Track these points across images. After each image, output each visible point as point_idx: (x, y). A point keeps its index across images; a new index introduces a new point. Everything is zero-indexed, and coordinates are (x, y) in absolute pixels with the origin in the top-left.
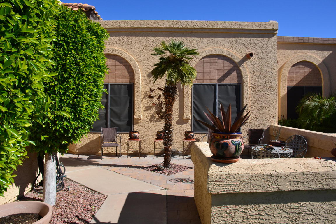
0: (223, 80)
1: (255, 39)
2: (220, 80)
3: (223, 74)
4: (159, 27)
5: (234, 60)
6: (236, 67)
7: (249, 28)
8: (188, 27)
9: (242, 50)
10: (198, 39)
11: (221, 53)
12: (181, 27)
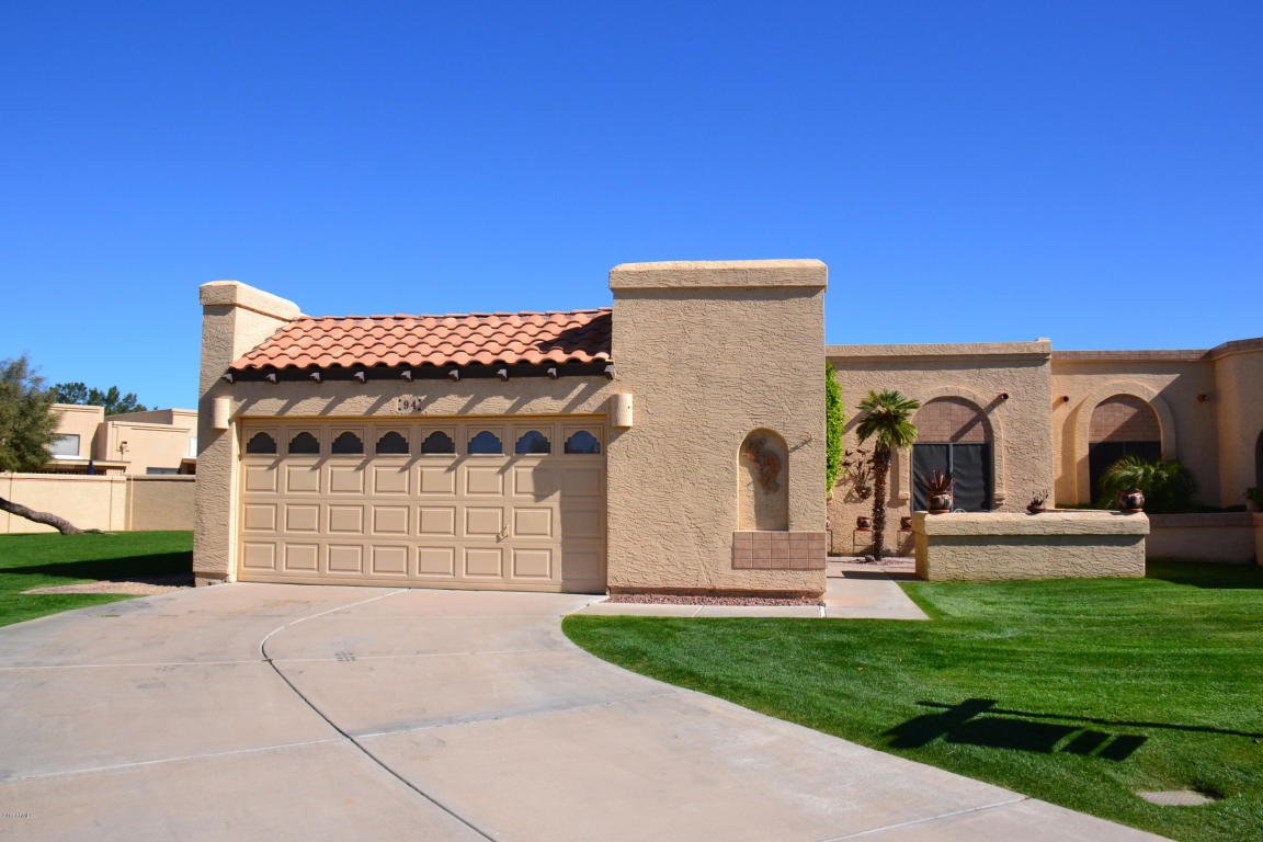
0: (962, 435)
1: (1013, 369)
2: (955, 437)
3: (961, 427)
5: (980, 405)
6: (981, 415)
7: (1002, 352)
8: (904, 354)
9: (992, 388)
10: (920, 373)
11: (957, 395)
12: (893, 354)
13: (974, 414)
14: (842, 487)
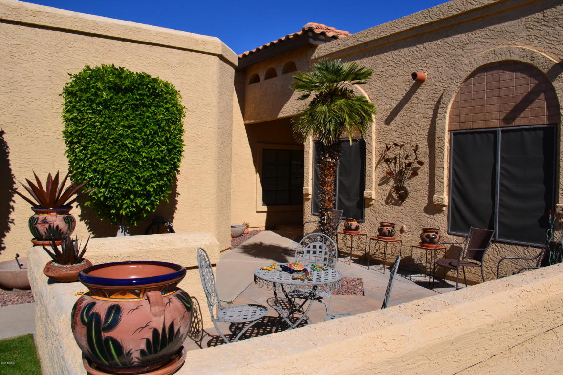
0: (514, 119)
3: (514, 105)
4: (398, 30)
8: (442, 17)
10: (463, 36)
11: (508, 57)
12: (430, 20)
13: (534, 82)
14: (384, 186)
